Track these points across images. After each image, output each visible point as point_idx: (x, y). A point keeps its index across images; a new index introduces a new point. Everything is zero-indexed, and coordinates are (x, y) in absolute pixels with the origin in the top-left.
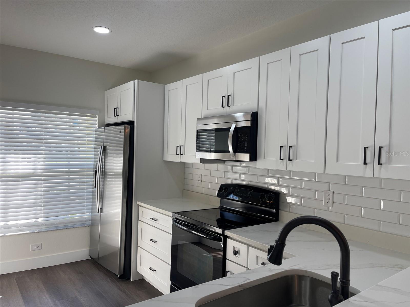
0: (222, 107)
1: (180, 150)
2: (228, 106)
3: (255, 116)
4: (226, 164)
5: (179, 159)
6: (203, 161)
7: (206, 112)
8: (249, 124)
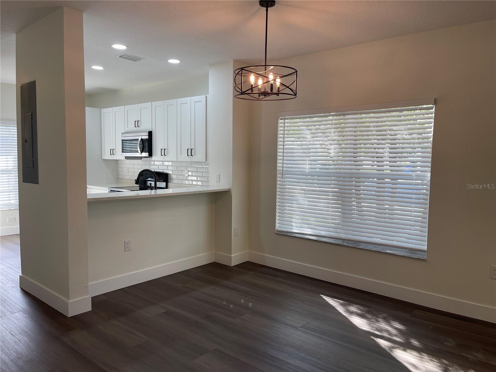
0: (135, 127)
1: (112, 152)
2: (138, 127)
3: (150, 133)
4: (142, 160)
5: (112, 157)
6: (127, 158)
7: (127, 129)
8: (147, 137)
